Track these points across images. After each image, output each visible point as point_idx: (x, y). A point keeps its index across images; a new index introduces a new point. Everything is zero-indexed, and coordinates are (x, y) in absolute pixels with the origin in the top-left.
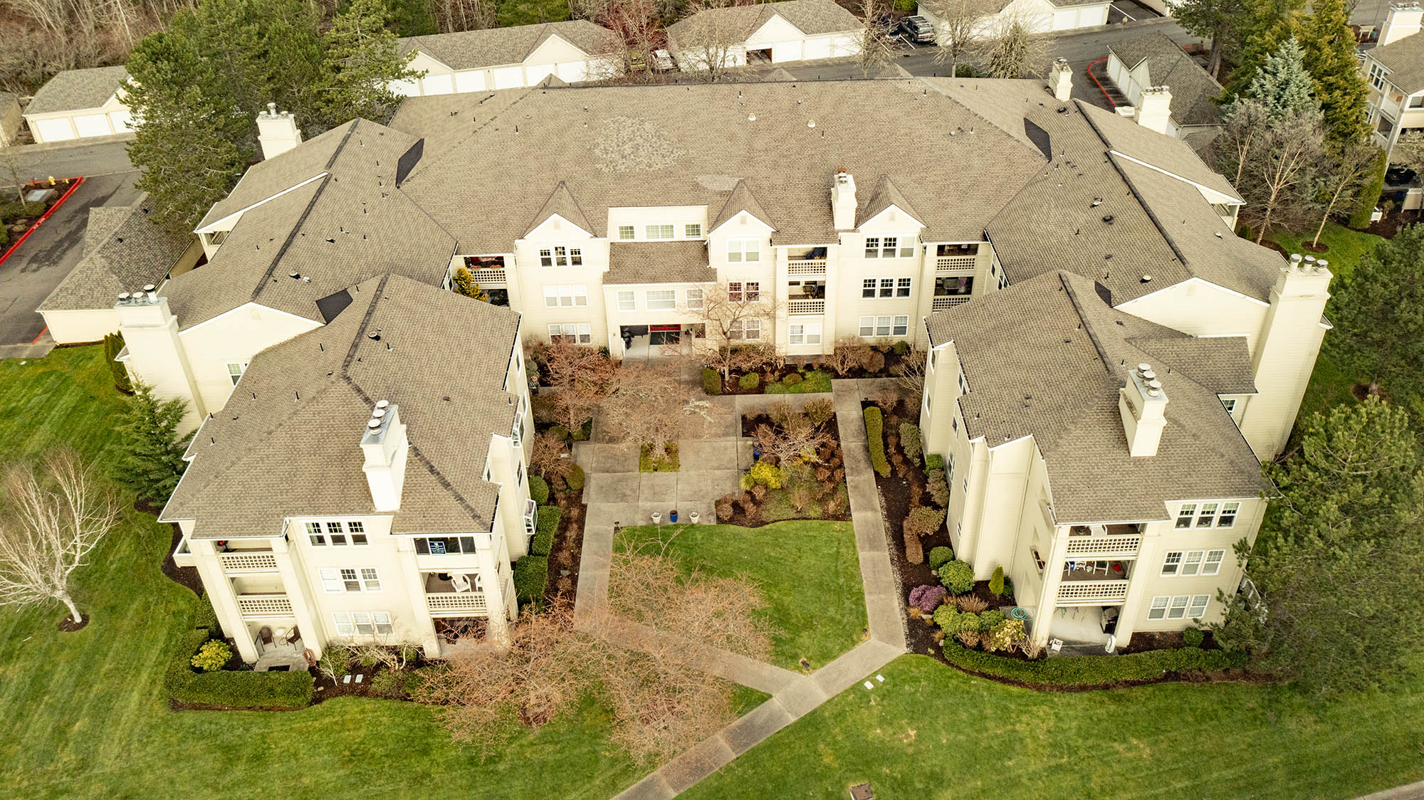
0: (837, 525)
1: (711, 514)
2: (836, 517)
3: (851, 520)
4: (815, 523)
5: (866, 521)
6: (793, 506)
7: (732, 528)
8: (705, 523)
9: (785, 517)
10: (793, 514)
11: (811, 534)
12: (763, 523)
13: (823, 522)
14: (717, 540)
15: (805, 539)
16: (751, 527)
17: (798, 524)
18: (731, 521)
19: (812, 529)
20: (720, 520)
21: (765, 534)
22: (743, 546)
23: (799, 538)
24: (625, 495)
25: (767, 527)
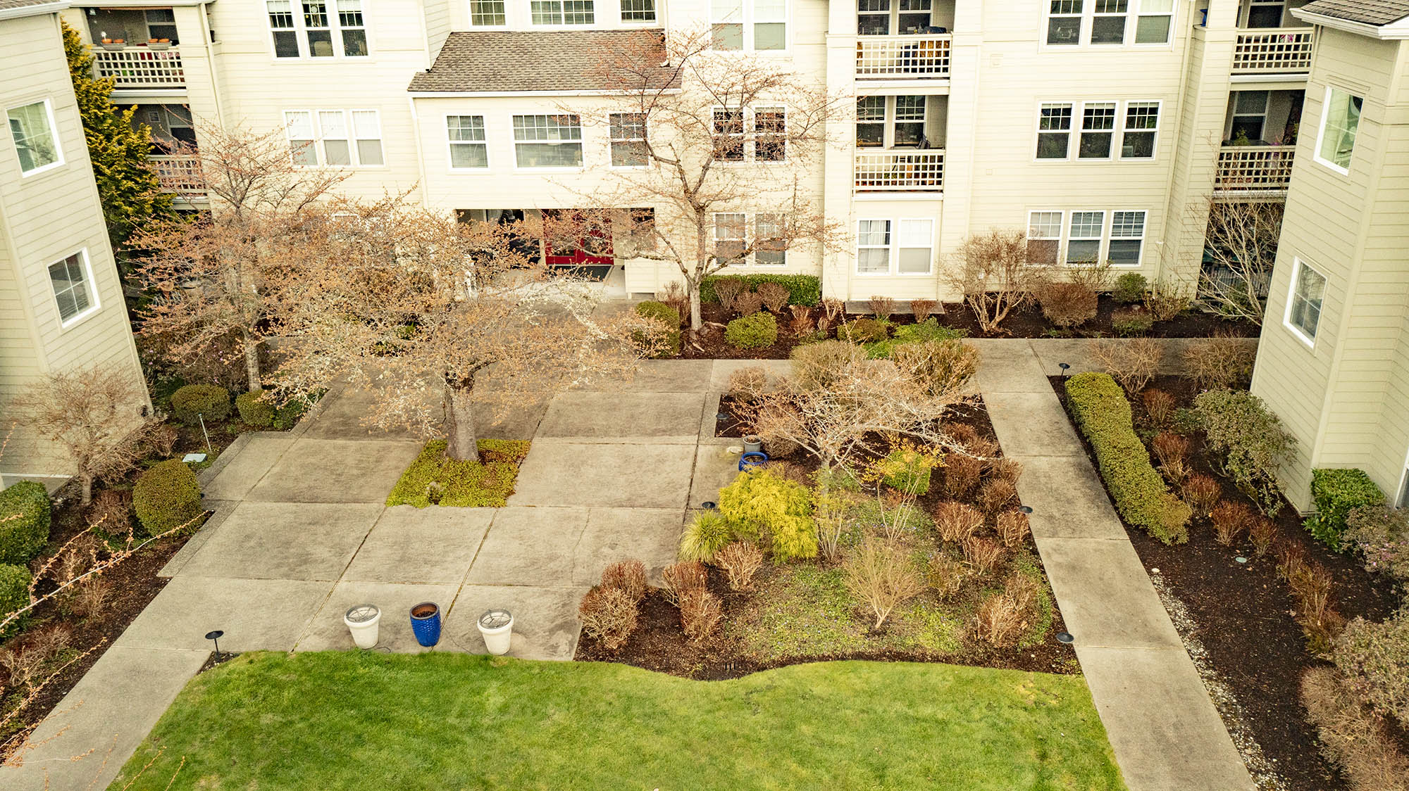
0: (1026, 685)
1: (566, 626)
2: (1018, 659)
3: (1077, 670)
4: (939, 675)
5: (1135, 676)
6: (857, 616)
7: (628, 676)
8: (535, 654)
9: (826, 648)
10: (856, 639)
11: (927, 711)
12: (745, 666)
13: (970, 672)
14: (559, 716)
15: (905, 730)
16: (700, 676)
17: (877, 673)
18: (630, 653)
19: (928, 694)
20: (590, 648)
21: (747, 703)
22: (653, 744)
23: (879, 724)
24: (305, 560)
25: (757, 679)
